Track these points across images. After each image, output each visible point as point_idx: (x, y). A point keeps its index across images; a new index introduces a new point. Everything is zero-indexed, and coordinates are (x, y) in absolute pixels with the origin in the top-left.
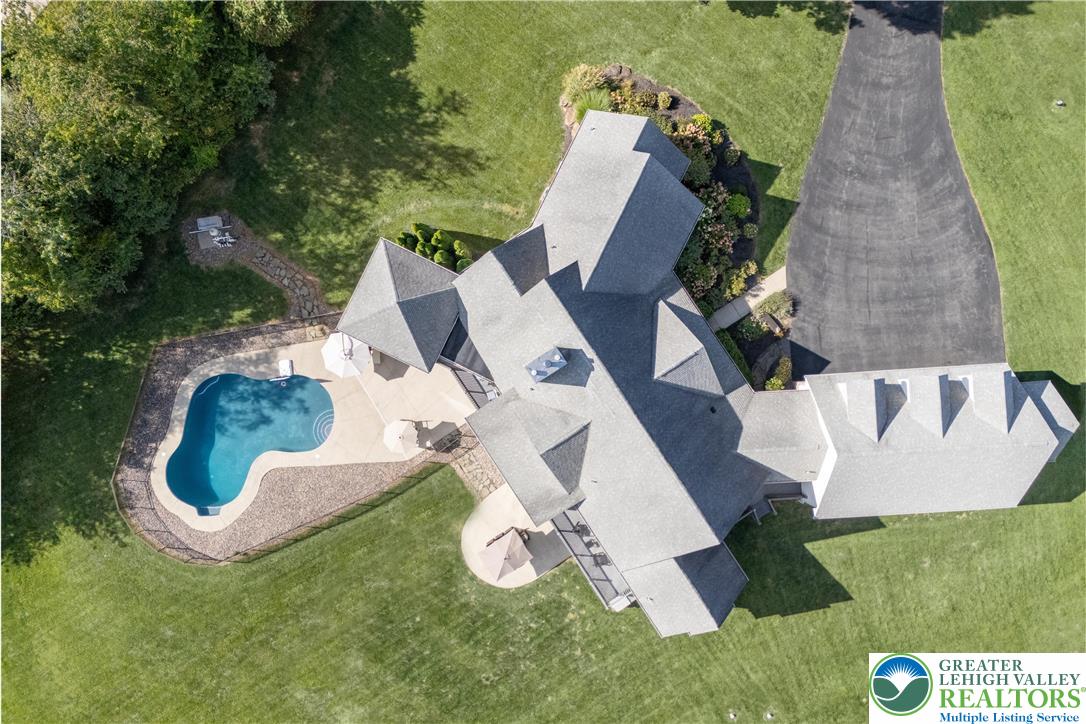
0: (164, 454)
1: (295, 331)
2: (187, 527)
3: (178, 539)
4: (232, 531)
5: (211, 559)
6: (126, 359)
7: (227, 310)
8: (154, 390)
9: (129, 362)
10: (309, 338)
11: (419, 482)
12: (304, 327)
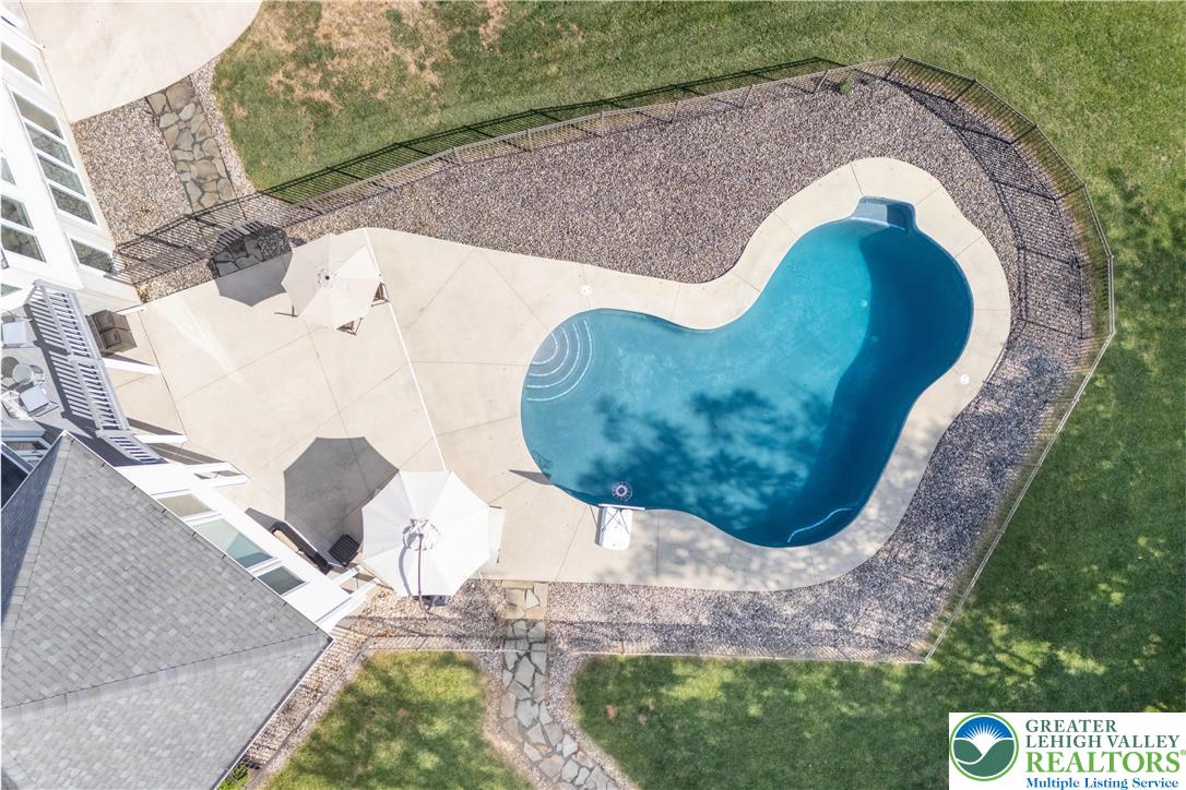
0: (965, 380)
1: (574, 618)
2: (949, 184)
3: (978, 157)
4: (841, 148)
5: (908, 90)
6: (1004, 638)
7: (728, 707)
8: (953, 545)
9: (999, 630)
10: (543, 591)
11: (346, 164)
12: (550, 623)
